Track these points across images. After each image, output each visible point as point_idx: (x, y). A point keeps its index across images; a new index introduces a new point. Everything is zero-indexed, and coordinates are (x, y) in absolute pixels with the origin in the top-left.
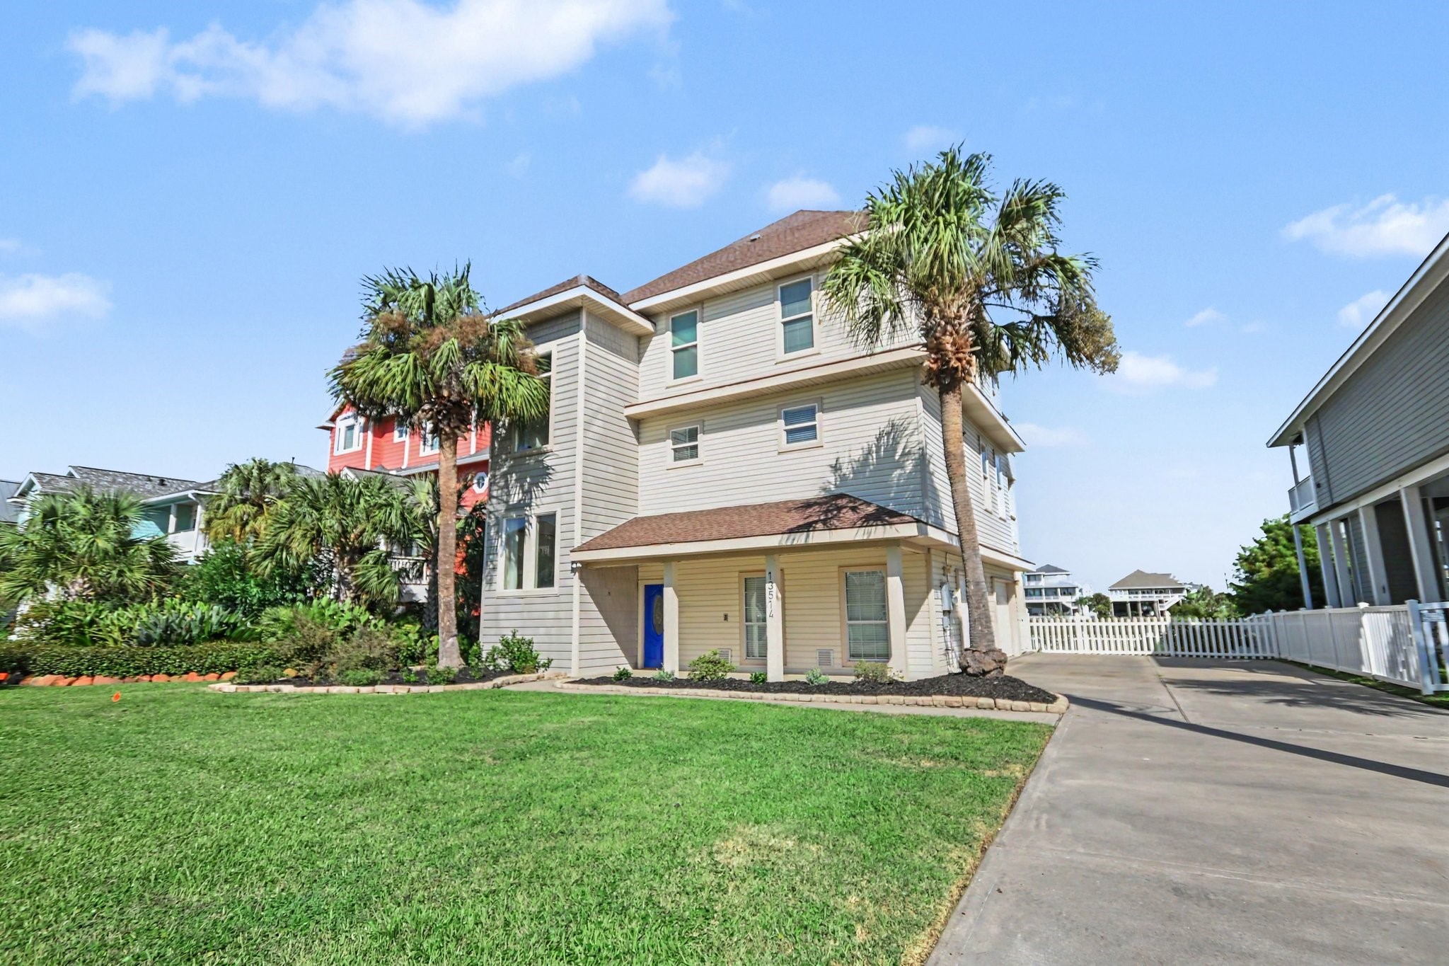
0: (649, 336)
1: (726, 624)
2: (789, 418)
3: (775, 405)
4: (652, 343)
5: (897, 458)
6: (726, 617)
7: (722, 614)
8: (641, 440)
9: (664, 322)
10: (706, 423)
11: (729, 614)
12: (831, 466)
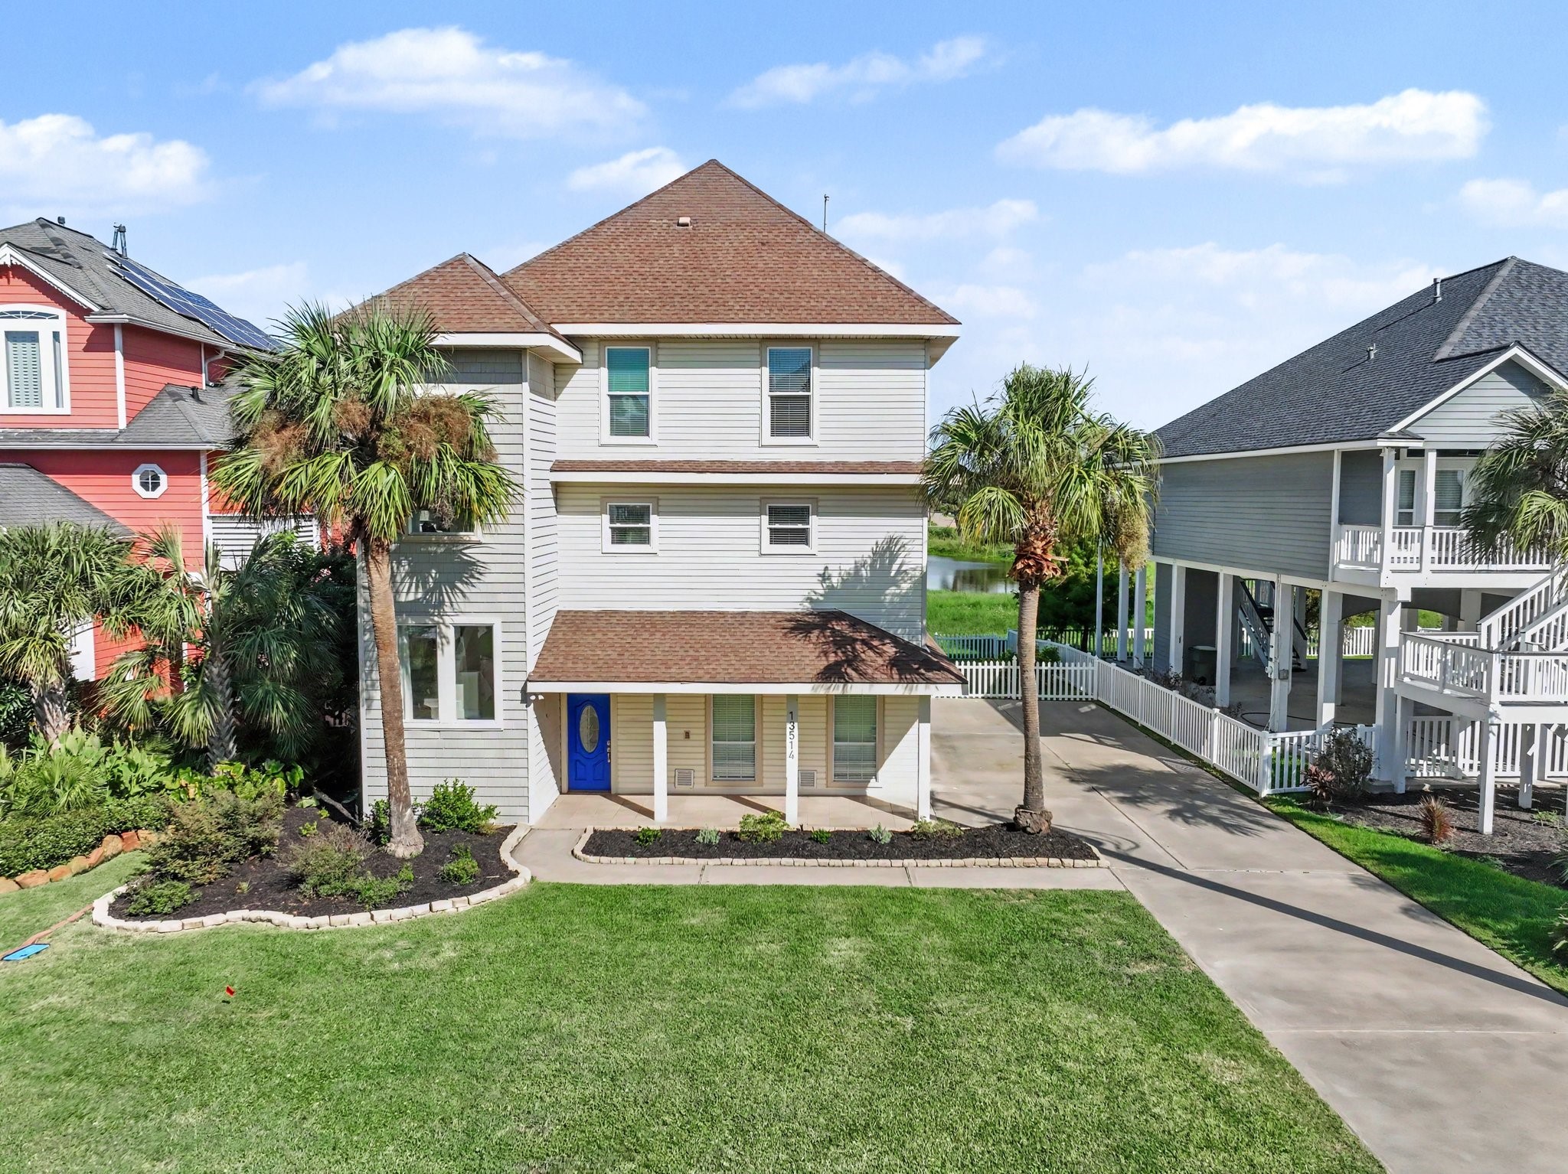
0: (574, 366)
1: (688, 743)
2: (775, 514)
3: (758, 497)
4: (575, 377)
5: (893, 574)
6: (687, 735)
7: (682, 731)
8: (561, 509)
9: (592, 352)
10: (661, 503)
11: (692, 731)
12: (820, 575)
